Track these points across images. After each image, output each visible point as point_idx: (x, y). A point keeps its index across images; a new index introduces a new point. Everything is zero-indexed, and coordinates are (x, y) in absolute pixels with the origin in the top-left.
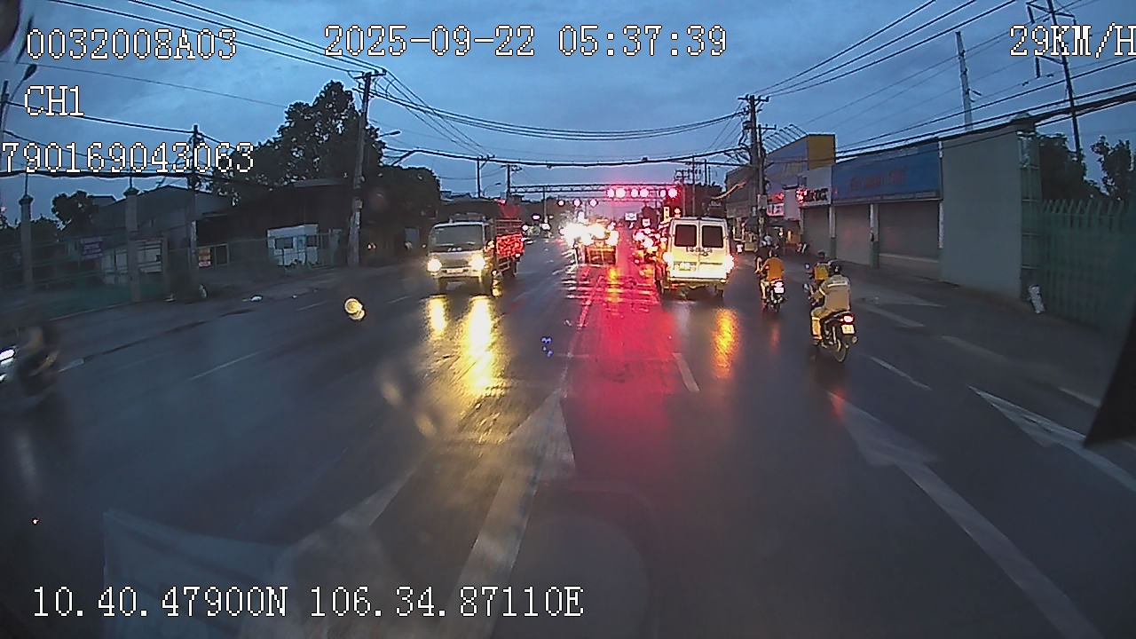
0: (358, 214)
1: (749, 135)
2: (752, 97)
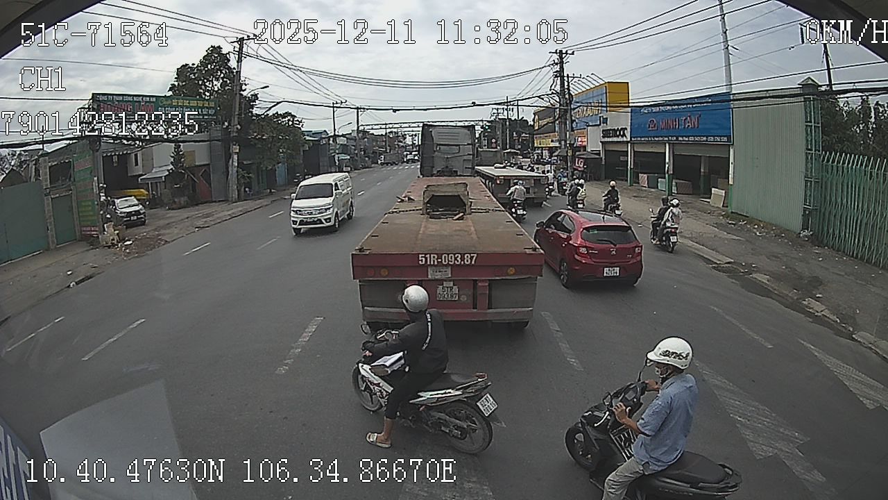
0: (236, 157)
1: (558, 82)
2: (561, 51)
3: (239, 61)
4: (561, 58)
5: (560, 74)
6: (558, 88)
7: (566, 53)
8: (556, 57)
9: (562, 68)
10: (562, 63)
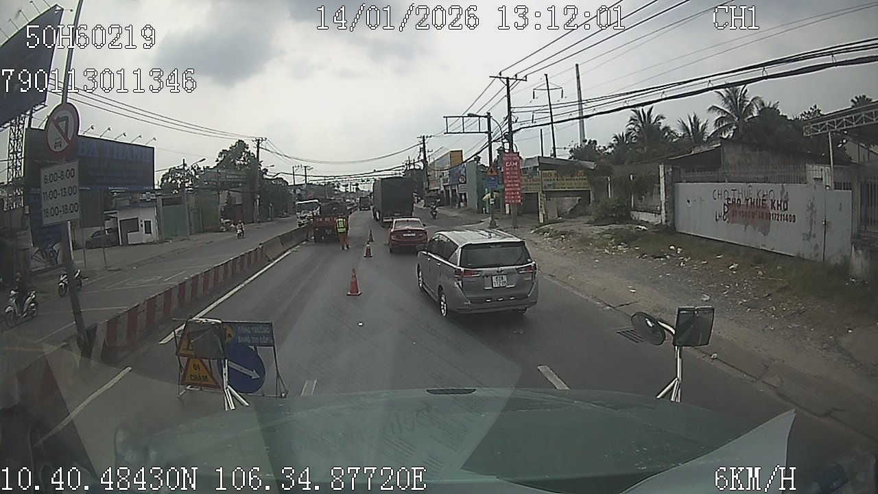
0: (258, 201)
1: (422, 154)
2: (424, 137)
3: (258, 151)
4: (424, 140)
5: (423, 150)
6: (422, 158)
7: (427, 137)
8: (421, 139)
9: (424, 146)
10: (424, 143)
